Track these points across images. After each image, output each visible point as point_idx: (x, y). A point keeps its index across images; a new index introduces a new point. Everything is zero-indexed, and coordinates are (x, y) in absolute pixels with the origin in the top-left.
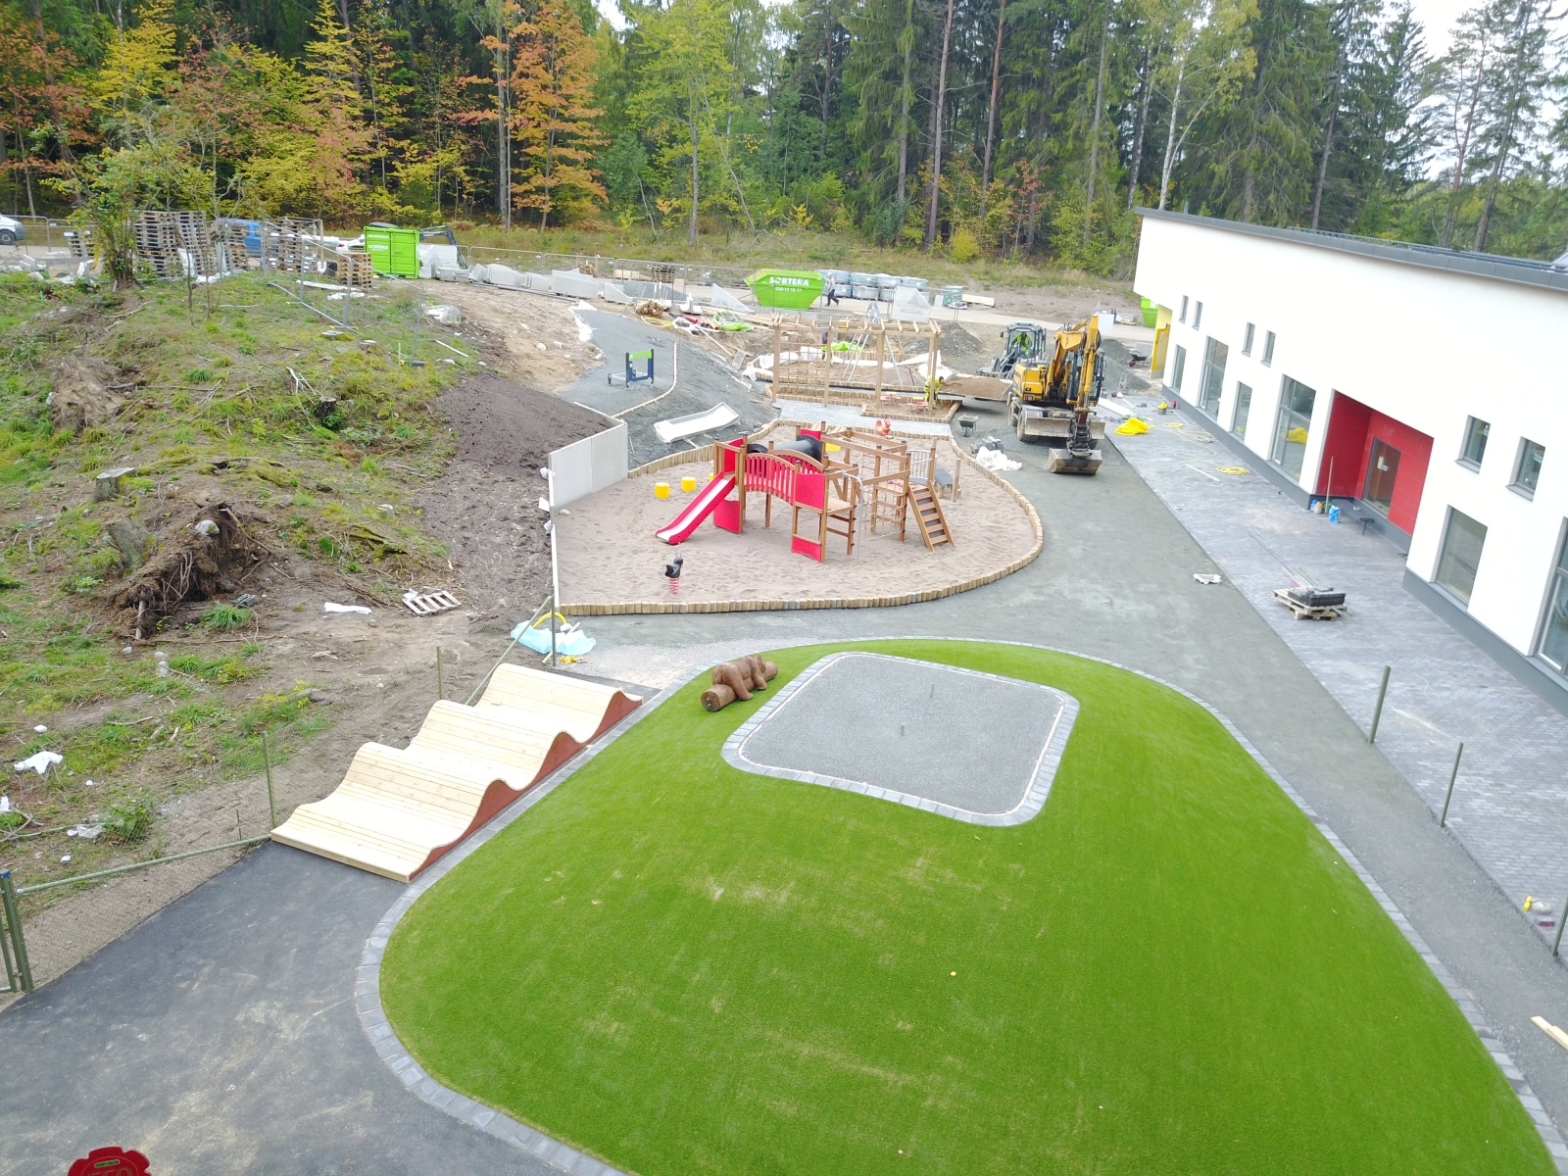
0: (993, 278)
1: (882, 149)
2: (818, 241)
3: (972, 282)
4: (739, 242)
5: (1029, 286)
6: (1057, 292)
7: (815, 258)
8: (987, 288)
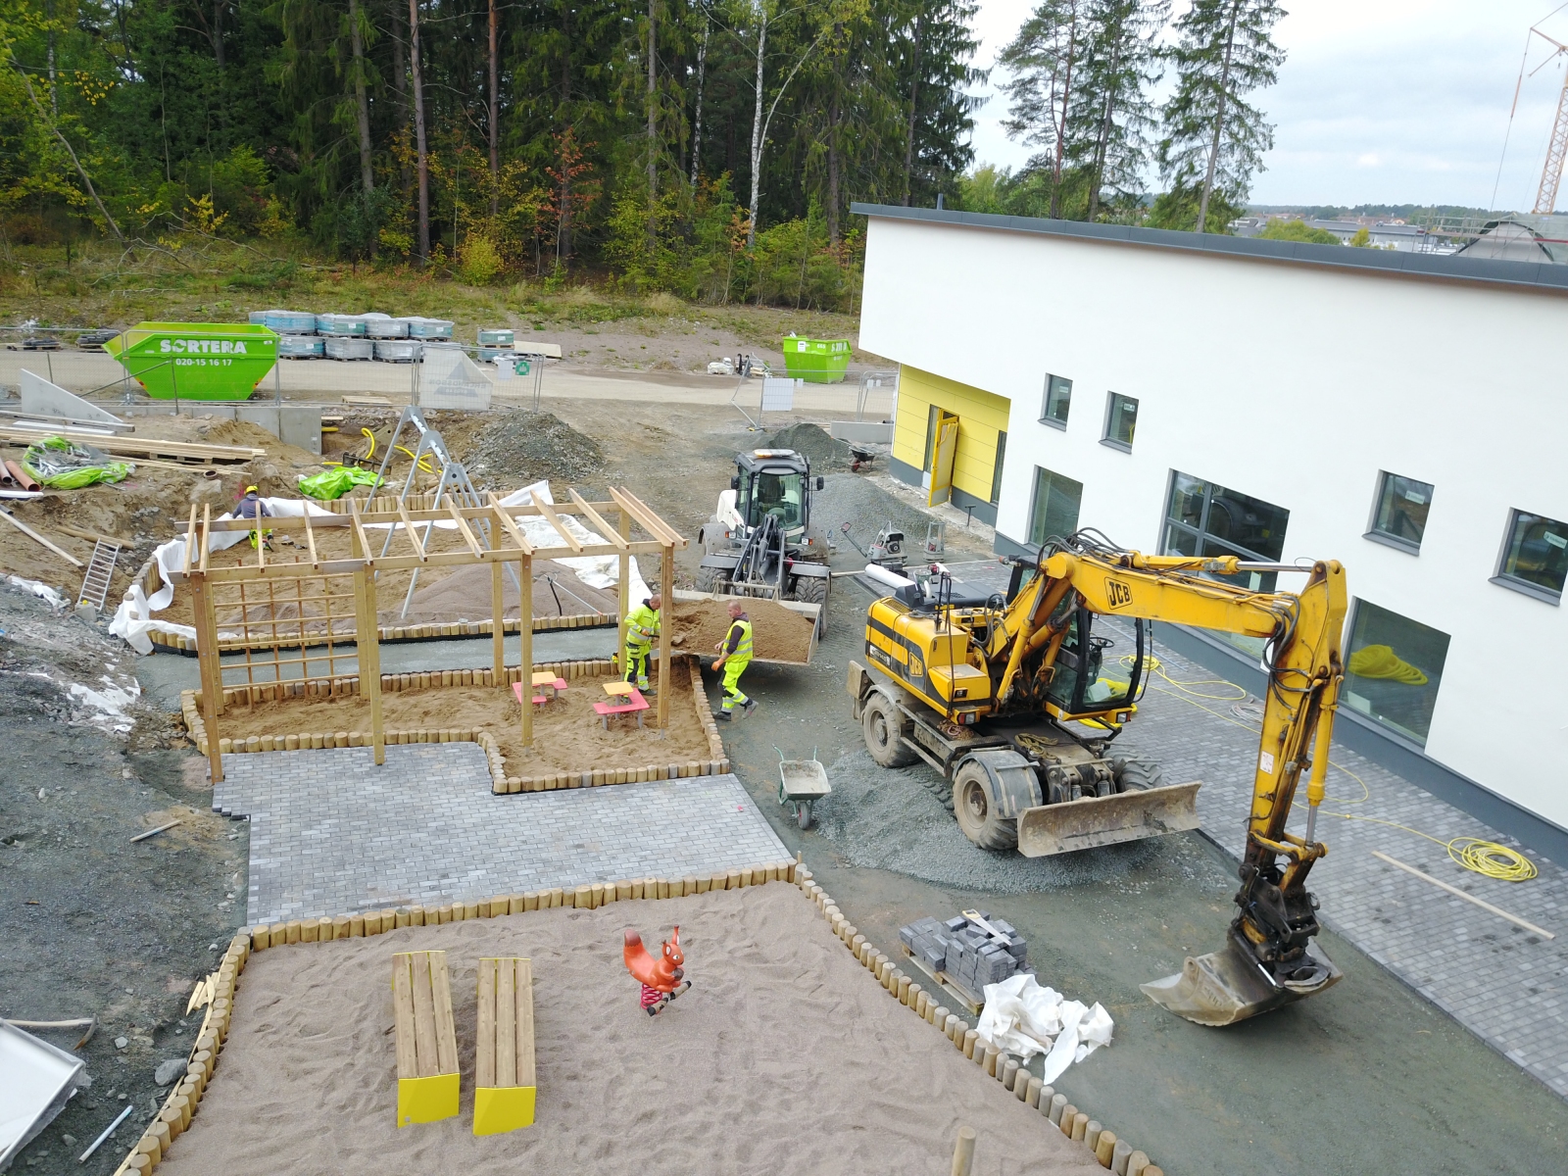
0: (542, 310)
1: (329, 110)
2: (241, 255)
3: (511, 317)
4: (93, 261)
5: (599, 320)
6: (642, 328)
7: (241, 285)
8: (538, 326)
